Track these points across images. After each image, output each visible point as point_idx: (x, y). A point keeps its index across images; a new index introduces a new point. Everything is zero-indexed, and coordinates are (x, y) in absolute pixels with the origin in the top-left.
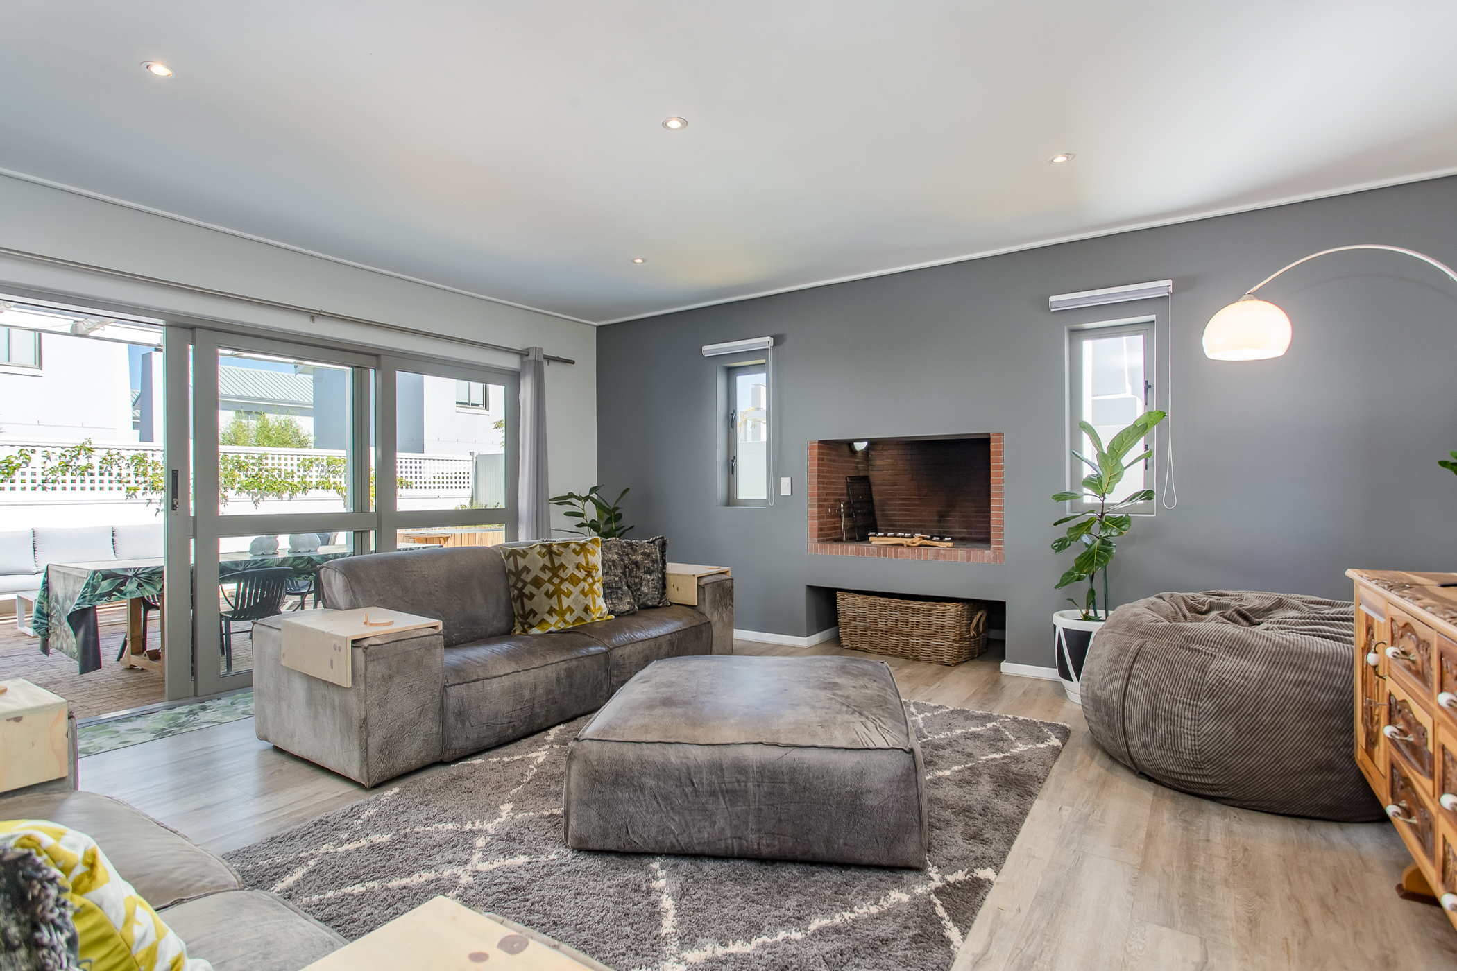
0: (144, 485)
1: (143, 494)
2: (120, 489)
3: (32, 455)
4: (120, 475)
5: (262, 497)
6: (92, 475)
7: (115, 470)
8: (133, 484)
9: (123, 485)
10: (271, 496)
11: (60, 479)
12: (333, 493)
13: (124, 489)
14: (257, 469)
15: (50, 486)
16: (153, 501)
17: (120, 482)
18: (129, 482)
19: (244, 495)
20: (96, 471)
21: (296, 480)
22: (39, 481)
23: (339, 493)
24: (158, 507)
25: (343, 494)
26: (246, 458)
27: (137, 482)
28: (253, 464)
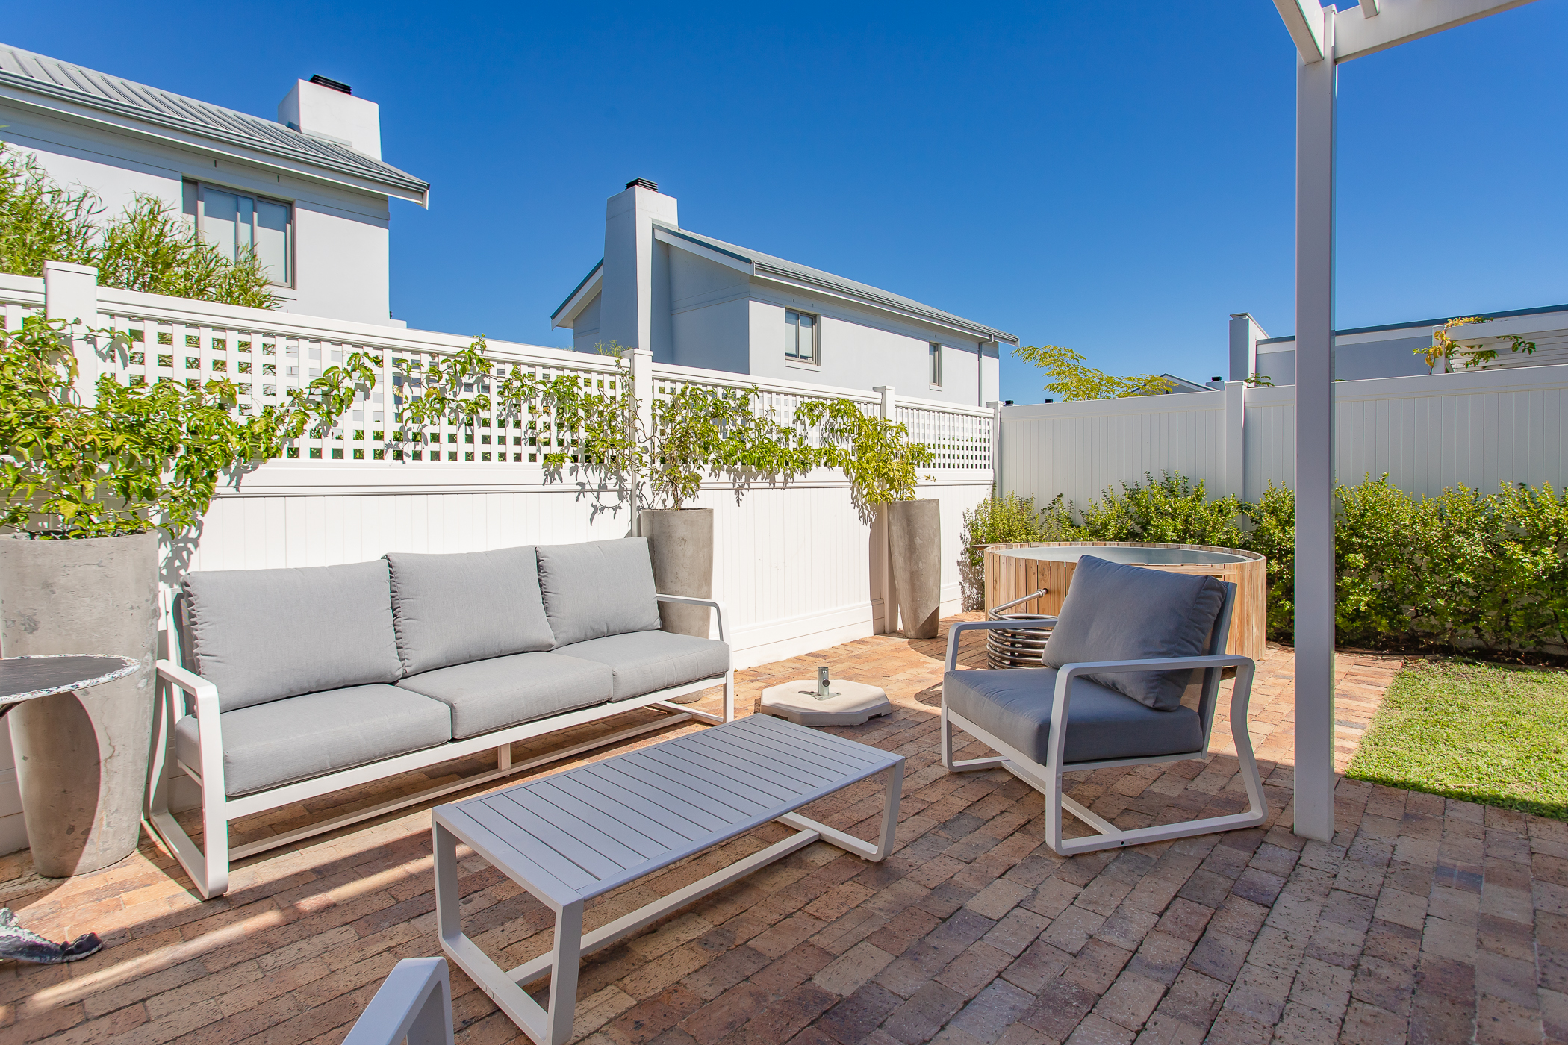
0: (571, 452)
1: (572, 471)
2: (533, 458)
3: (376, 370)
4: (532, 426)
5: (747, 481)
6: (486, 423)
7: (525, 417)
8: (555, 449)
9: (539, 450)
10: (760, 477)
11: (428, 431)
12: (839, 471)
13: (540, 458)
14: (739, 422)
15: (409, 448)
16: (588, 487)
17: (533, 442)
18: (547, 444)
19: (723, 475)
20: (492, 414)
21: (792, 445)
22: (388, 437)
23: (847, 472)
24: (595, 502)
25: (851, 477)
26: (725, 396)
27: (561, 443)
28: (735, 410)
